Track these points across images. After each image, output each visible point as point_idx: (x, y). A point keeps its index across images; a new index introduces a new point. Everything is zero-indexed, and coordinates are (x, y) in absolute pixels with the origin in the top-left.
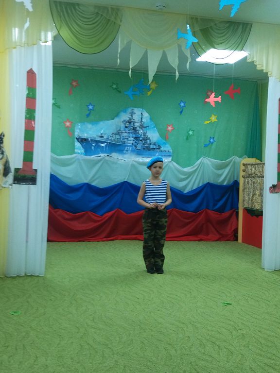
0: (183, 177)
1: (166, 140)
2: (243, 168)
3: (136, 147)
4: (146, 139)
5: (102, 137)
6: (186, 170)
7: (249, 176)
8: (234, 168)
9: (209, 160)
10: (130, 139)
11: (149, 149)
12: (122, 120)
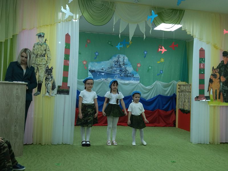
0: (146, 91)
1: (136, 72)
2: (178, 87)
3: (120, 75)
4: (126, 71)
5: (103, 70)
6: (147, 87)
7: (182, 91)
9: (160, 83)
10: (117, 71)
11: (127, 76)
12: (113, 61)
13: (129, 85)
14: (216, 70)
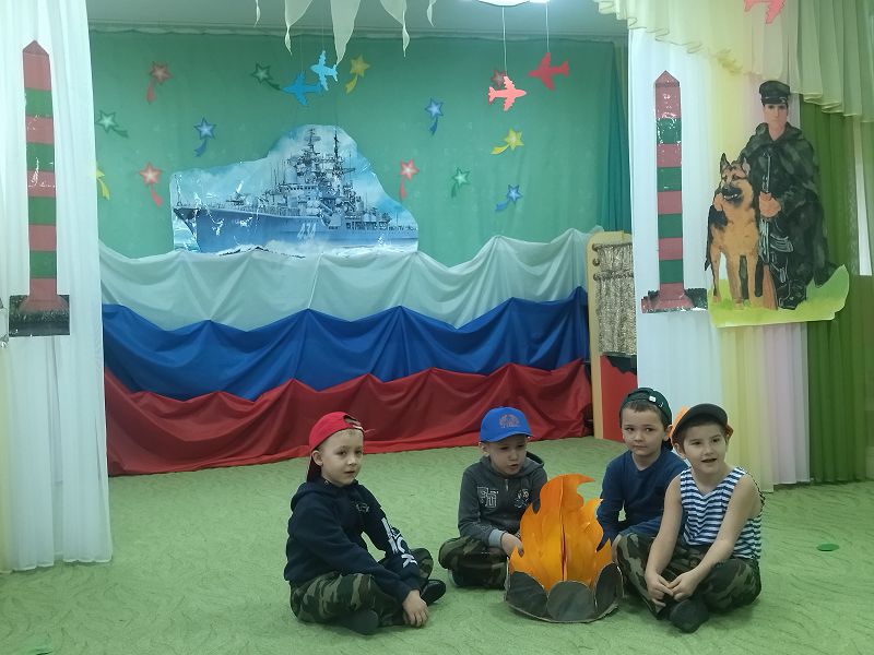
0: (450, 289)
1: (401, 200)
2: (594, 255)
3: (326, 221)
4: (352, 200)
5: (239, 203)
6: (455, 270)
7: (609, 275)
8: (573, 260)
9: (509, 242)
10: (310, 203)
11: (360, 225)
12: (289, 157)
13: (372, 266)
14: (738, 166)
